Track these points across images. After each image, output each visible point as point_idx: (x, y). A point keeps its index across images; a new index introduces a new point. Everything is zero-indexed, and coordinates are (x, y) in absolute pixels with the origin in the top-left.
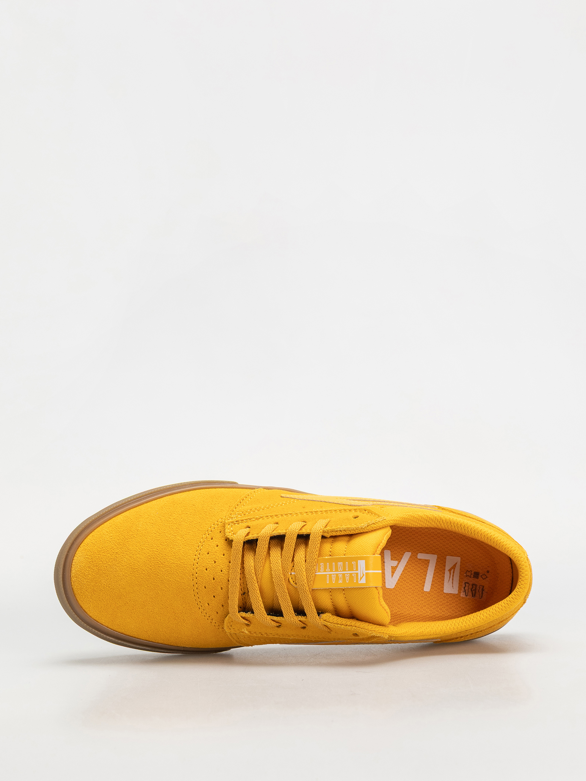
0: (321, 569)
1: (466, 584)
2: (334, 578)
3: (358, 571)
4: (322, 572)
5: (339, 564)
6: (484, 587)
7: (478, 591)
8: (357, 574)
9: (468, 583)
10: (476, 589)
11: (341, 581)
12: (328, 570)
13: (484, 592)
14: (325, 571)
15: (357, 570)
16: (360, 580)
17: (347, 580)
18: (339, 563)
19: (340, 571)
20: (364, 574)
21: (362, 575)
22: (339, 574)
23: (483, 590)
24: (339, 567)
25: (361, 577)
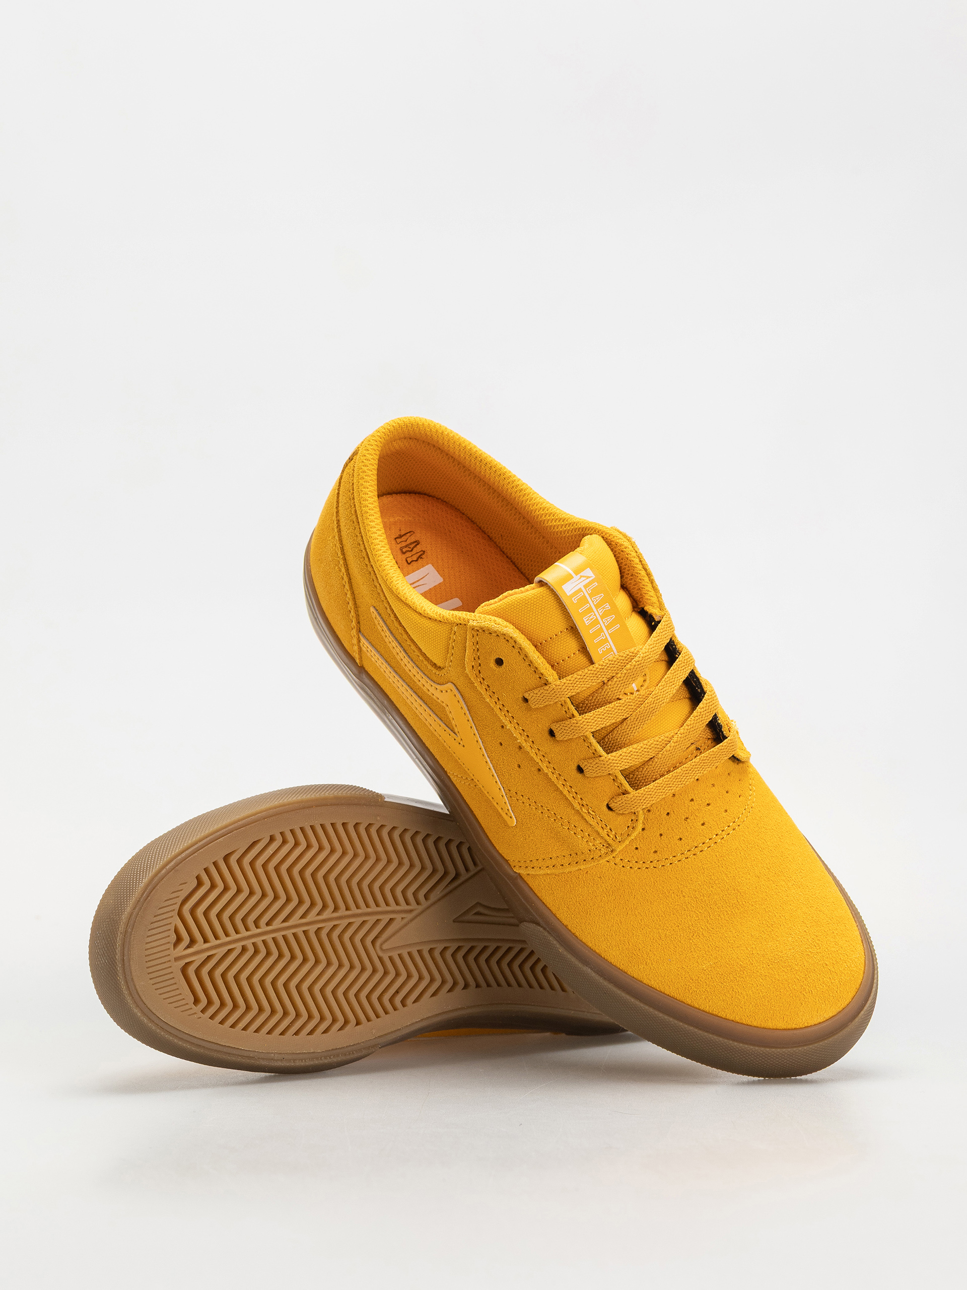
0: (606, 648)
1: (409, 562)
2: (608, 620)
3: (580, 588)
4: (610, 644)
5: (588, 622)
6: (396, 537)
7: (406, 541)
8: (585, 586)
9: (407, 561)
10: (406, 546)
11: (607, 606)
12: (603, 636)
13: (402, 534)
14: (606, 640)
15: (580, 590)
16: (589, 577)
17: (601, 596)
18: (586, 622)
19: (595, 615)
20: (579, 576)
21: (583, 579)
22: (599, 614)
23: (400, 536)
24: (591, 619)
25: (585, 578)
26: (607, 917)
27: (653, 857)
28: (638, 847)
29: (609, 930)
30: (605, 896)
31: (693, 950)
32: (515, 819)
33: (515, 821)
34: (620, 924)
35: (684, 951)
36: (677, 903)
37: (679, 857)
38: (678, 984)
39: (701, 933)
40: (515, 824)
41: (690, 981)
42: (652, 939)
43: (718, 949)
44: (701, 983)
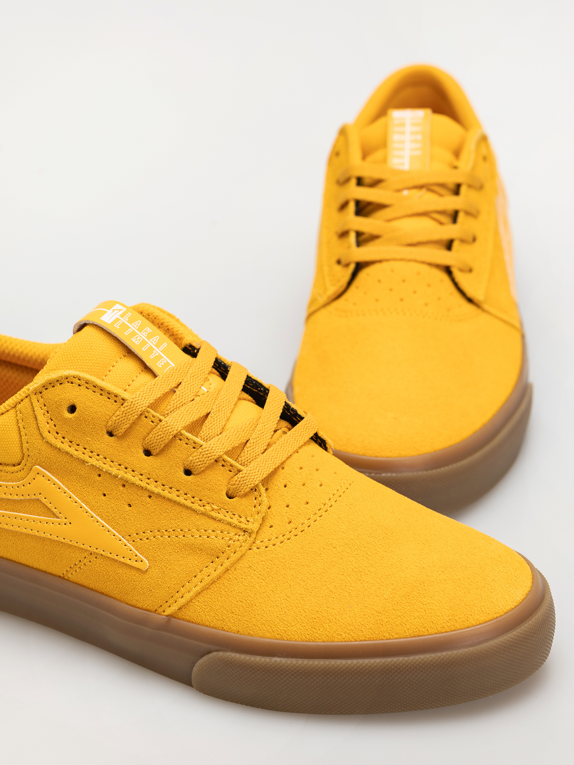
0: (163, 362)
2: (154, 340)
4: (165, 359)
11: (150, 331)
12: (156, 353)
19: (141, 336)
24: (139, 341)
26: (272, 598)
27: (289, 527)
28: (272, 524)
29: (280, 609)
30: (262, 581)
31: (367, 587)
32: (145, 560)
33: (147, 562)
34: (288, 599)
35: (359, 593)
36: (332, 556)
37: (313, 518)
38: (369, 624)
39: (367, 571)
40: (148, 564)
41: (379, 615)
42: (324, 596)
43: (390, 577)
44: (389, 611)
